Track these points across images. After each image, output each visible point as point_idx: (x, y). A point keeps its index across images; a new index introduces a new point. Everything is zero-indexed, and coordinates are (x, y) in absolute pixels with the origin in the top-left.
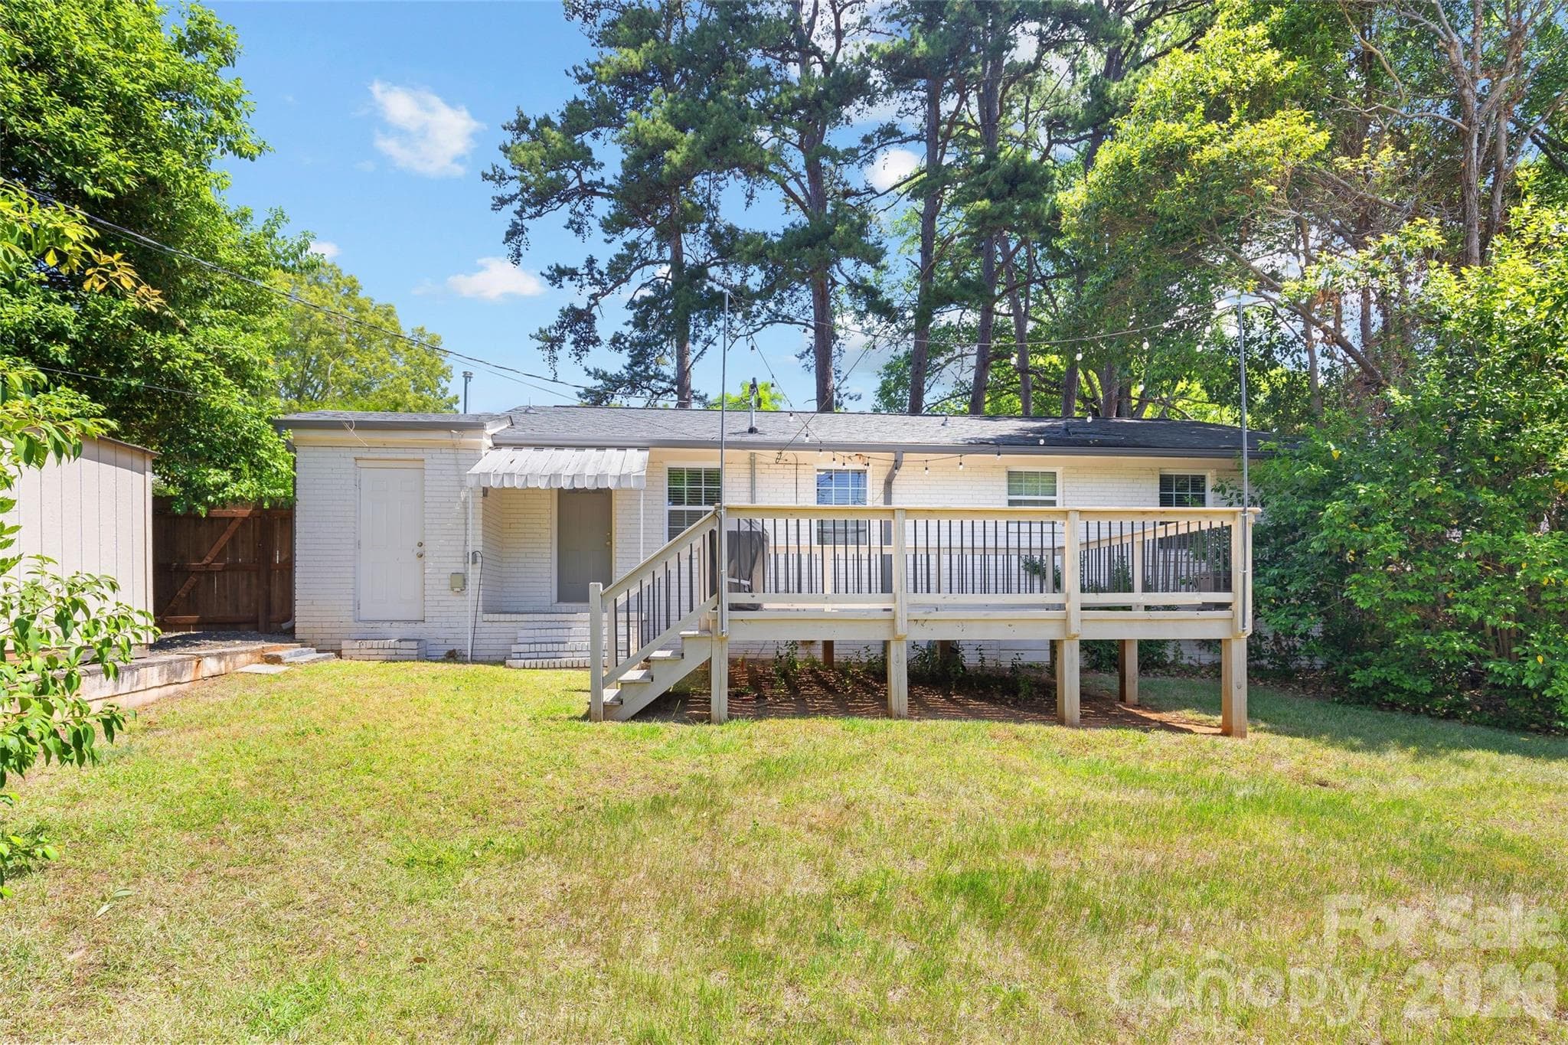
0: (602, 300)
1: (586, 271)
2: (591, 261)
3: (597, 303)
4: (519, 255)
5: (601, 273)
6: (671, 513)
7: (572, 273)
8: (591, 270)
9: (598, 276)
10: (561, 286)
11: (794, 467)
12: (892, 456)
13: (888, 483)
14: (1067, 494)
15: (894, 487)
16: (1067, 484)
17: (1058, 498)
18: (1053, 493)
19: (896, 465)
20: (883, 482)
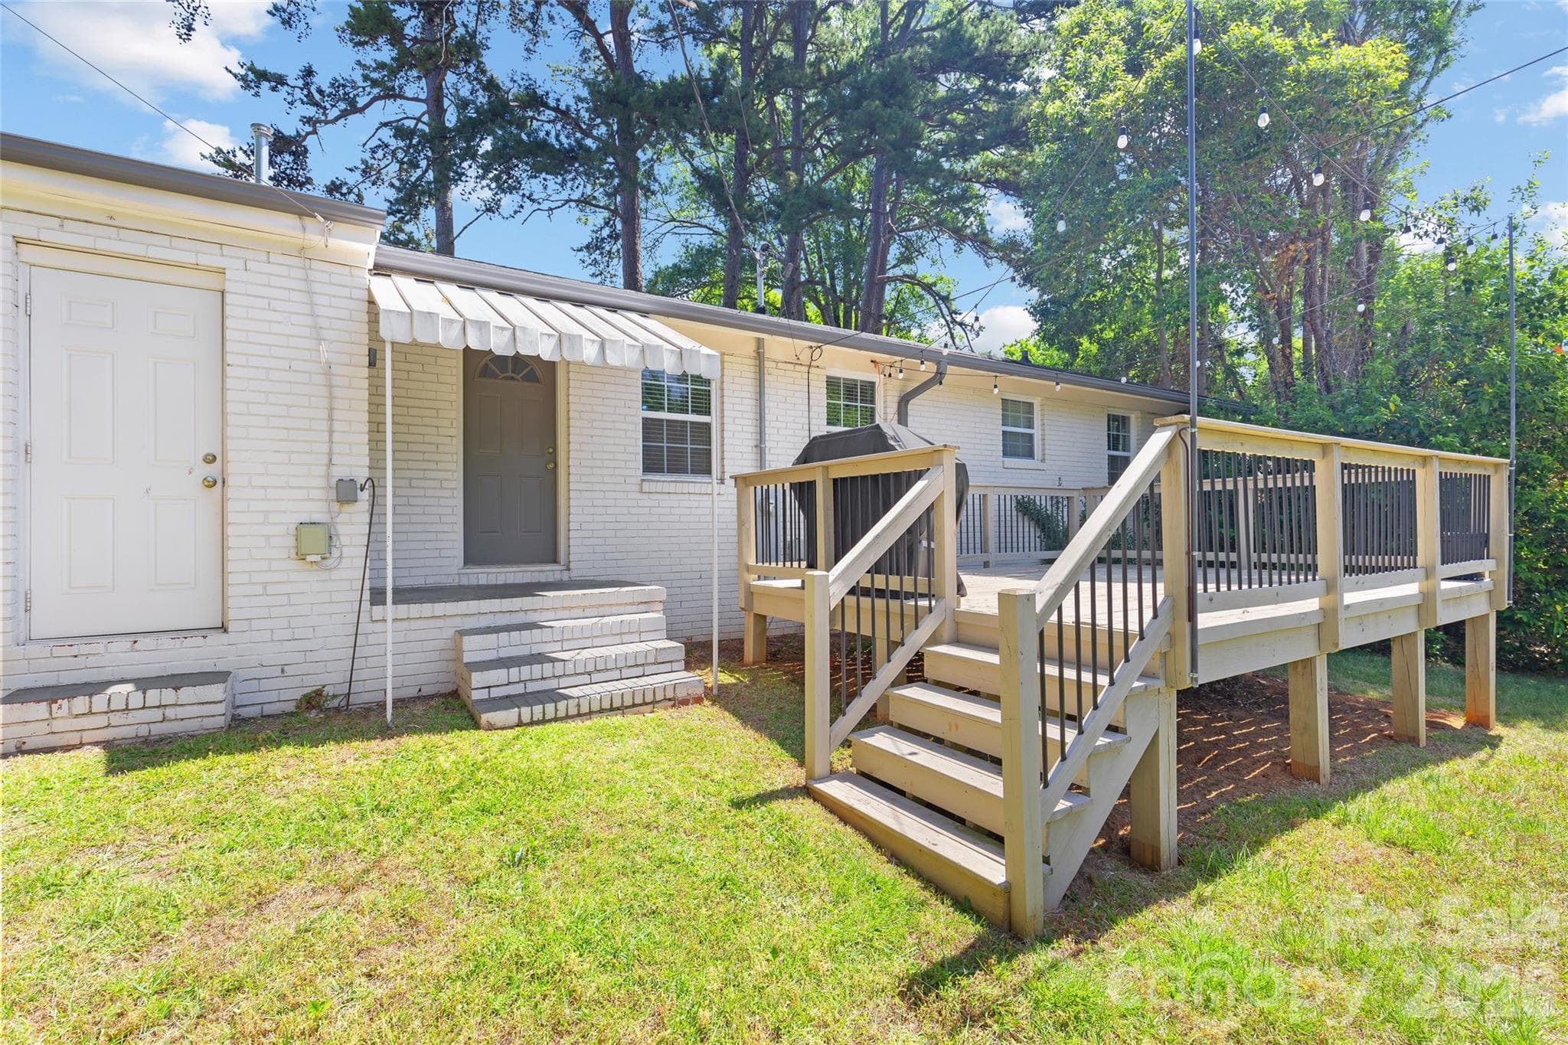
0: (322, 129)
1: (300, 83)
2: (309, 72)
3: (315, 132)
4: (190, 28)
5: (320, 91)
6: (645, 420)
7: (280, 81)
8: (307, 85)
9: (317, 97)
10: (257, 94)
11: (806, 369)
12: (933, 367)
13: (904, 401)
14: (1046, 427)
15: (909, 407)
16: (1046, 417)
17: (1036, 432)
18: (1031, 426)
19: (938, 378)
20: (896, 399)
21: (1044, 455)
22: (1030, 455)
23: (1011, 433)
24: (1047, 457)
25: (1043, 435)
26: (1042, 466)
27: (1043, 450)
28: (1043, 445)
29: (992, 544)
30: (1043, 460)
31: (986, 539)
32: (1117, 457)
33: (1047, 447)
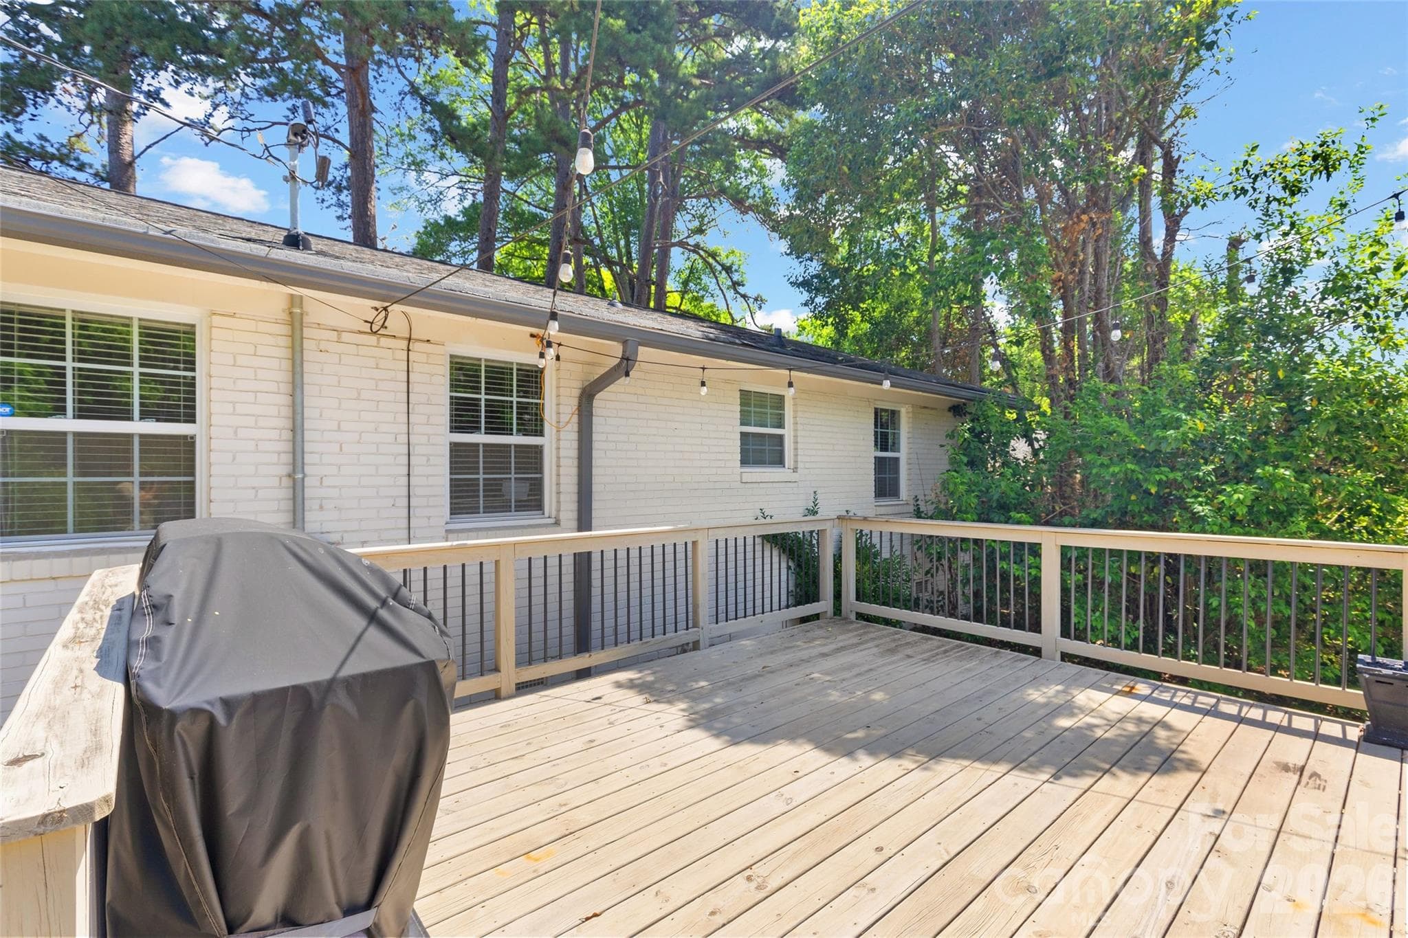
11: (404, 344)
12: (616, 349)
13: (587, 396)
14: (800, 427)
15: (596, 403)
16: (799, 414)
17: (787, 432)
18: (780, 425)
19: (625, 366)
20: (576, 393)
21: (796, 462)
22: (780, 461)
23: (754, 435)
24: (800, 465)
25: (796, 436)
26: (794, 477)
27: (796, 455)
28: (796, 449)
29: (705, 612)
30: (795, 470)
31: (696, 607)
32: (885, 458)
33: (800, 452)
